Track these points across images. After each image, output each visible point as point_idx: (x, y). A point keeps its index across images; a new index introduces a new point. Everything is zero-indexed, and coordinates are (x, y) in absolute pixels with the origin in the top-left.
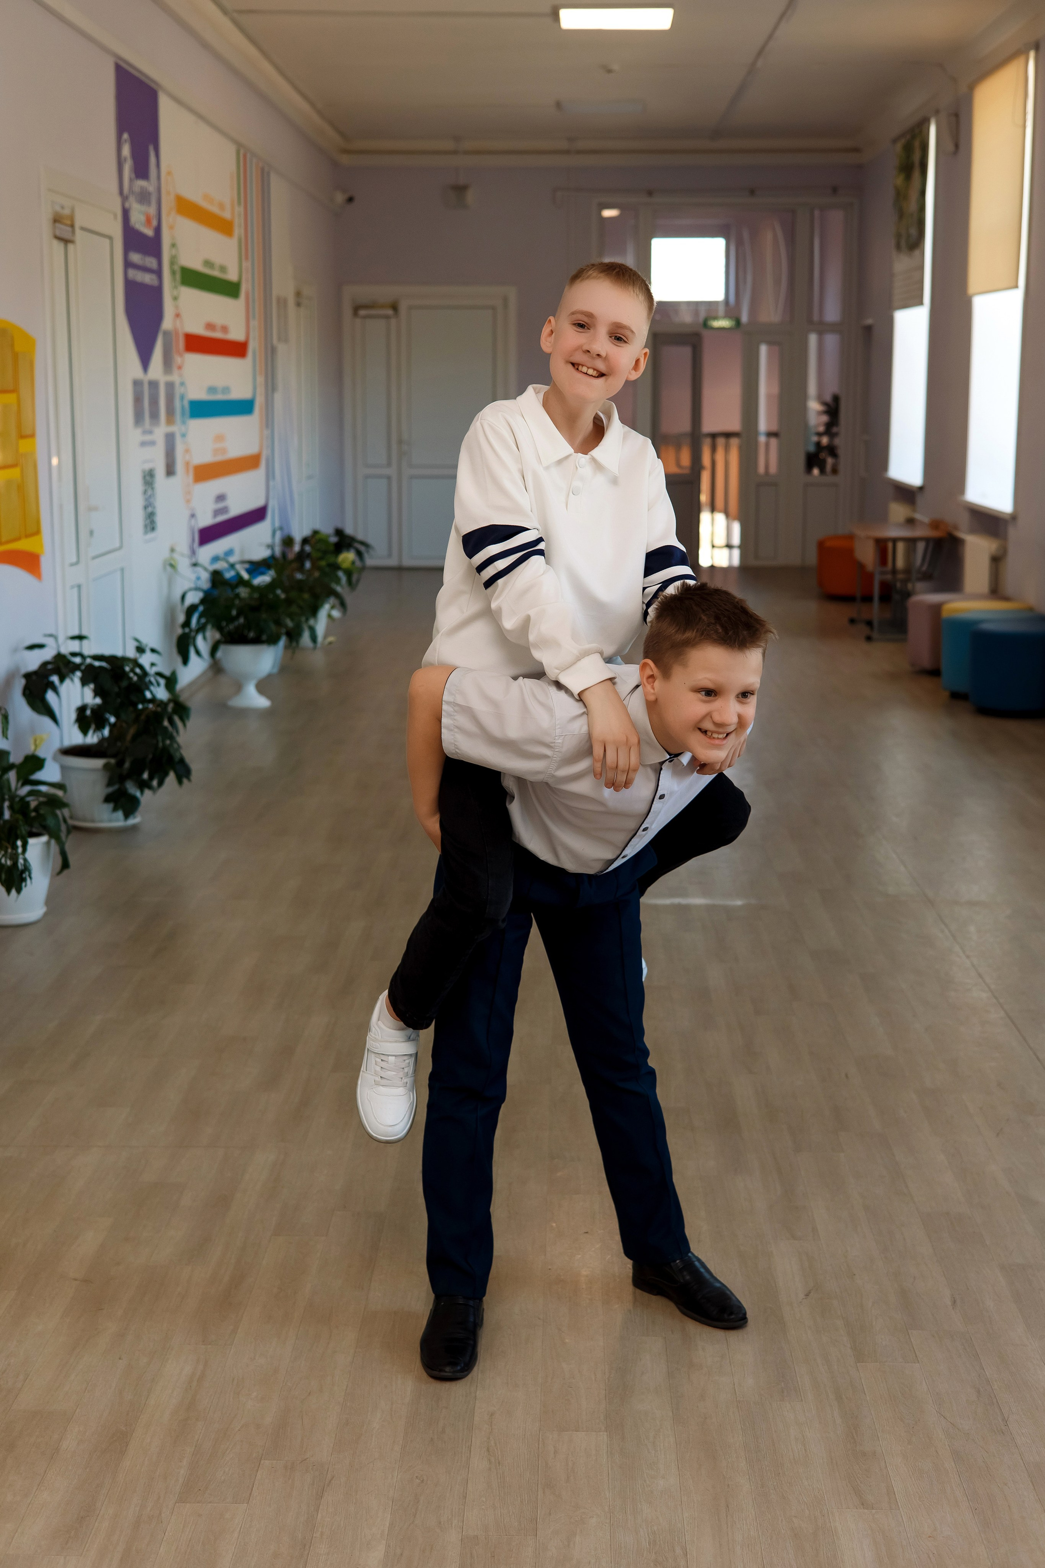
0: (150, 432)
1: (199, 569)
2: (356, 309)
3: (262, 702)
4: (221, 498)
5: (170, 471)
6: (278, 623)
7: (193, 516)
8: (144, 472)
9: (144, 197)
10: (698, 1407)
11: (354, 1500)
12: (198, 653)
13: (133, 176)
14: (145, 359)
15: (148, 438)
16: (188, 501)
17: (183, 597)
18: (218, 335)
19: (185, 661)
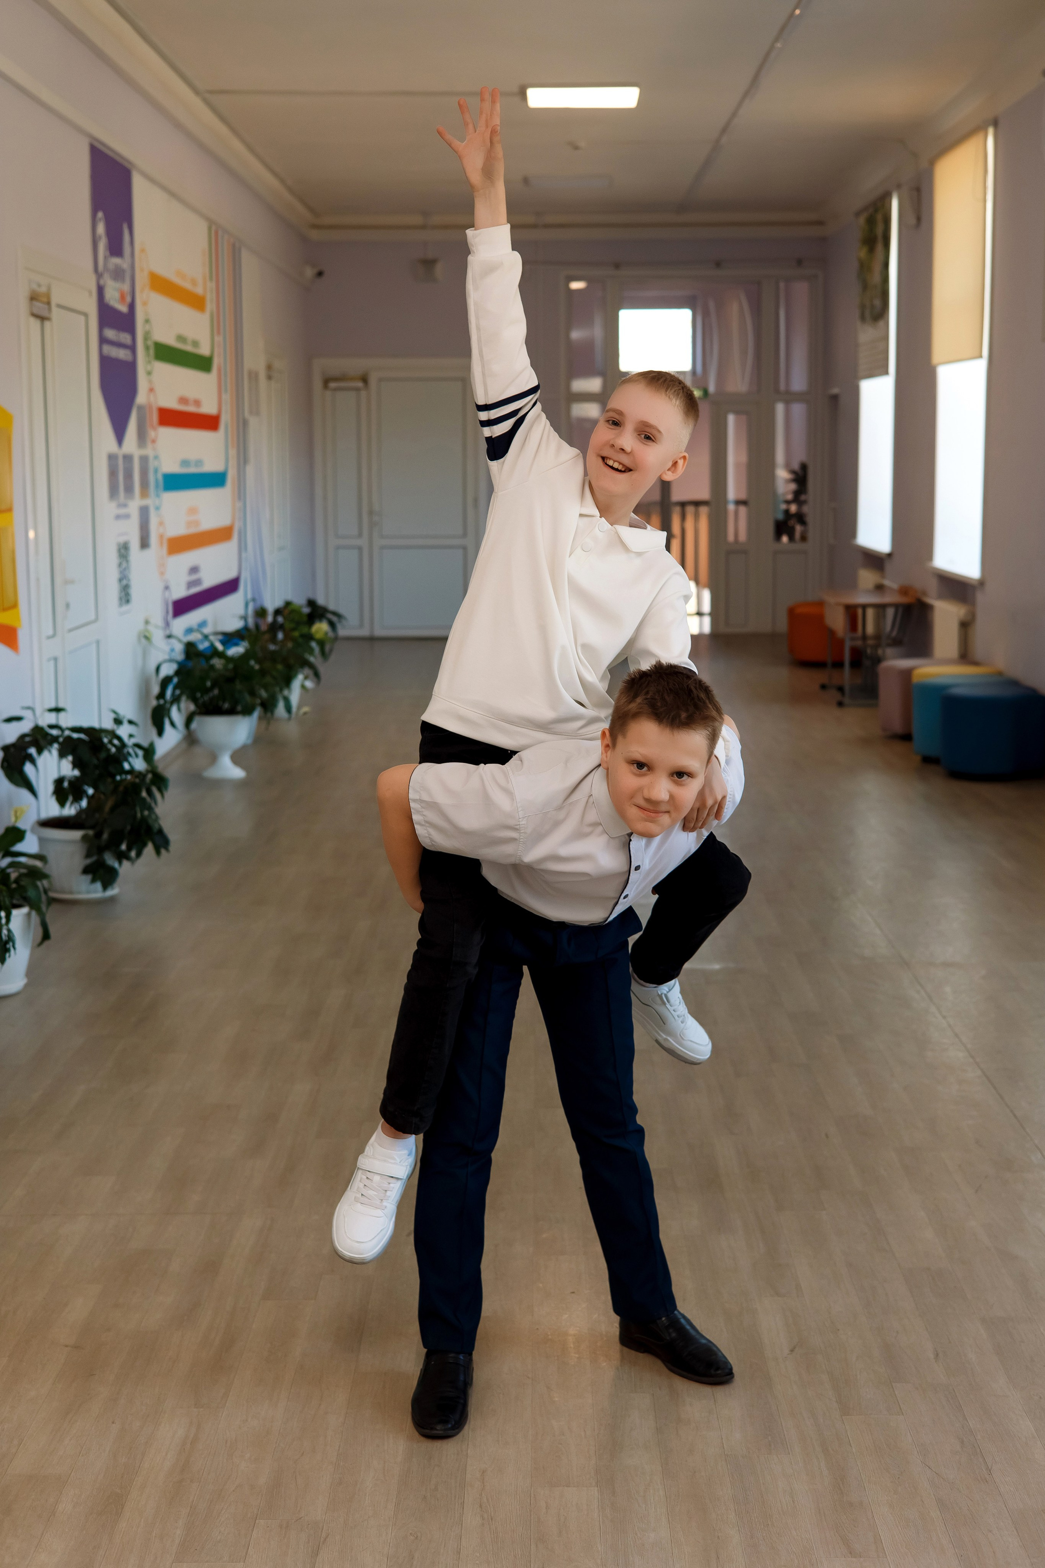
0: (125, 505)
1: (173, 641)
2: (326, 382)
3: (237, 773)
4: (194, 570)
5: (144, 544)
6: (253, 693)
7: (167, 588)
8: (119, 544)
9: (118, 274)
10: (686, 1461)
11: (350, 1558)
12: (173, 724)
13: (108, 253)
14: (120, 433)
15: (122, 511)
16: (162, 574)
17: (158, 669)
18: (191, 409)
19: (160, 732)
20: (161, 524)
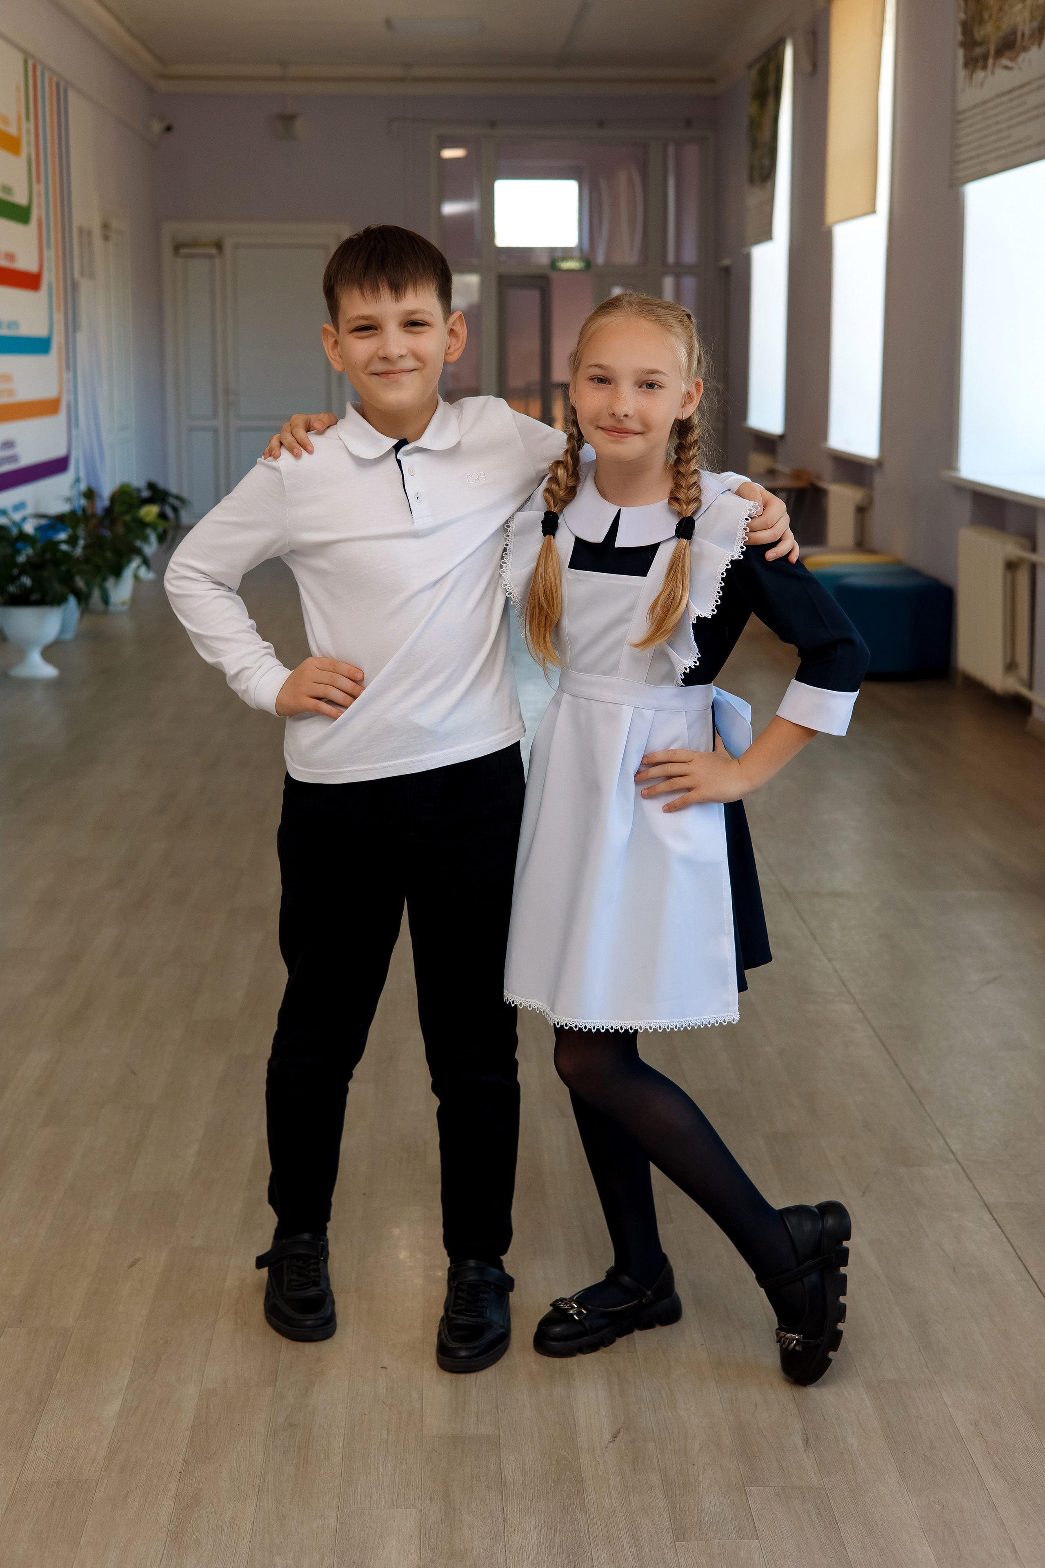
2: (177, 247)
3: (49, 671)
4: (8, 445)
6: (67, 583)
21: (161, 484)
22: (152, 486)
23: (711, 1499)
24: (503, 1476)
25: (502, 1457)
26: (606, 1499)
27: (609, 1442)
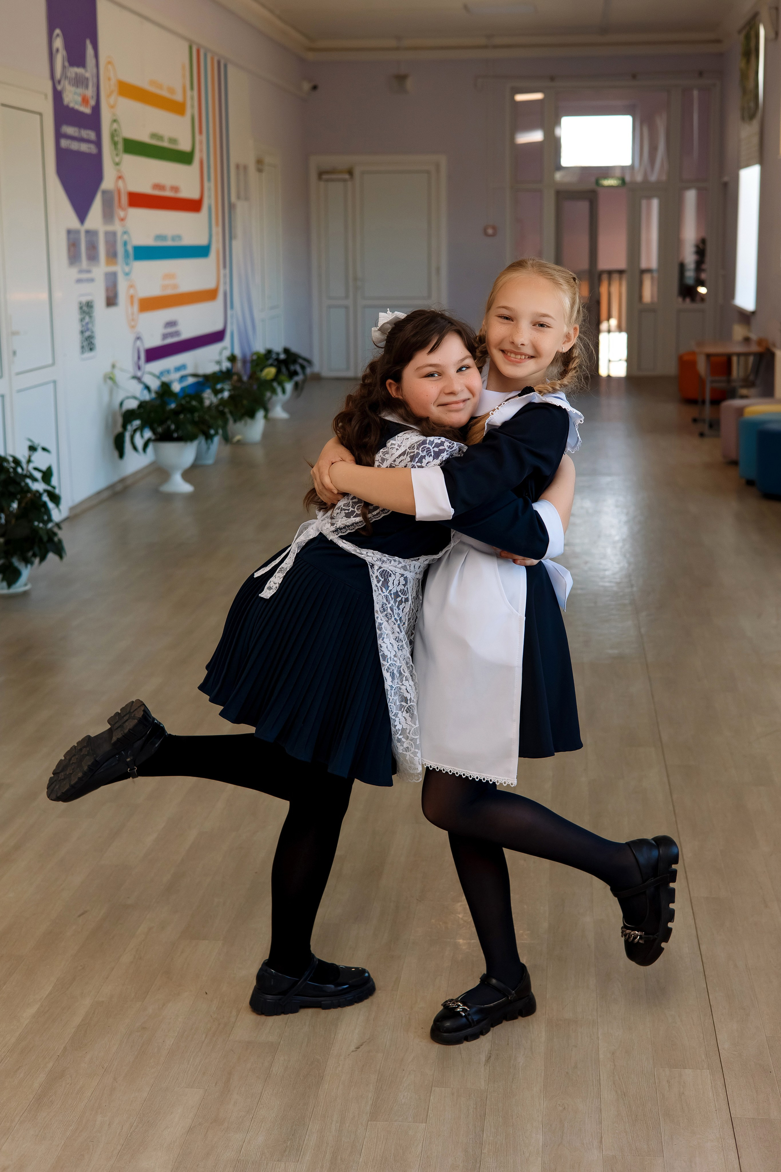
0: (89, 271)
2: (320, 175)
3: (186, 488)
4: (171, 324)
5: (111, 301)
8: (80, 303)
9: (79, 82)
12: (135, 448)
13: (67, 64)
14: (82, 213)
16: (133, 327)
17: (121, 404)
18: (168, 193)
19: (121, 455)
20: (131, 286)
21: (294, 349)
22: (286, 351)
23: (406, 1094)
24: (271, 1070)
25: (276, 1057)
26: (334, 1090)
27: (353, 1051)
